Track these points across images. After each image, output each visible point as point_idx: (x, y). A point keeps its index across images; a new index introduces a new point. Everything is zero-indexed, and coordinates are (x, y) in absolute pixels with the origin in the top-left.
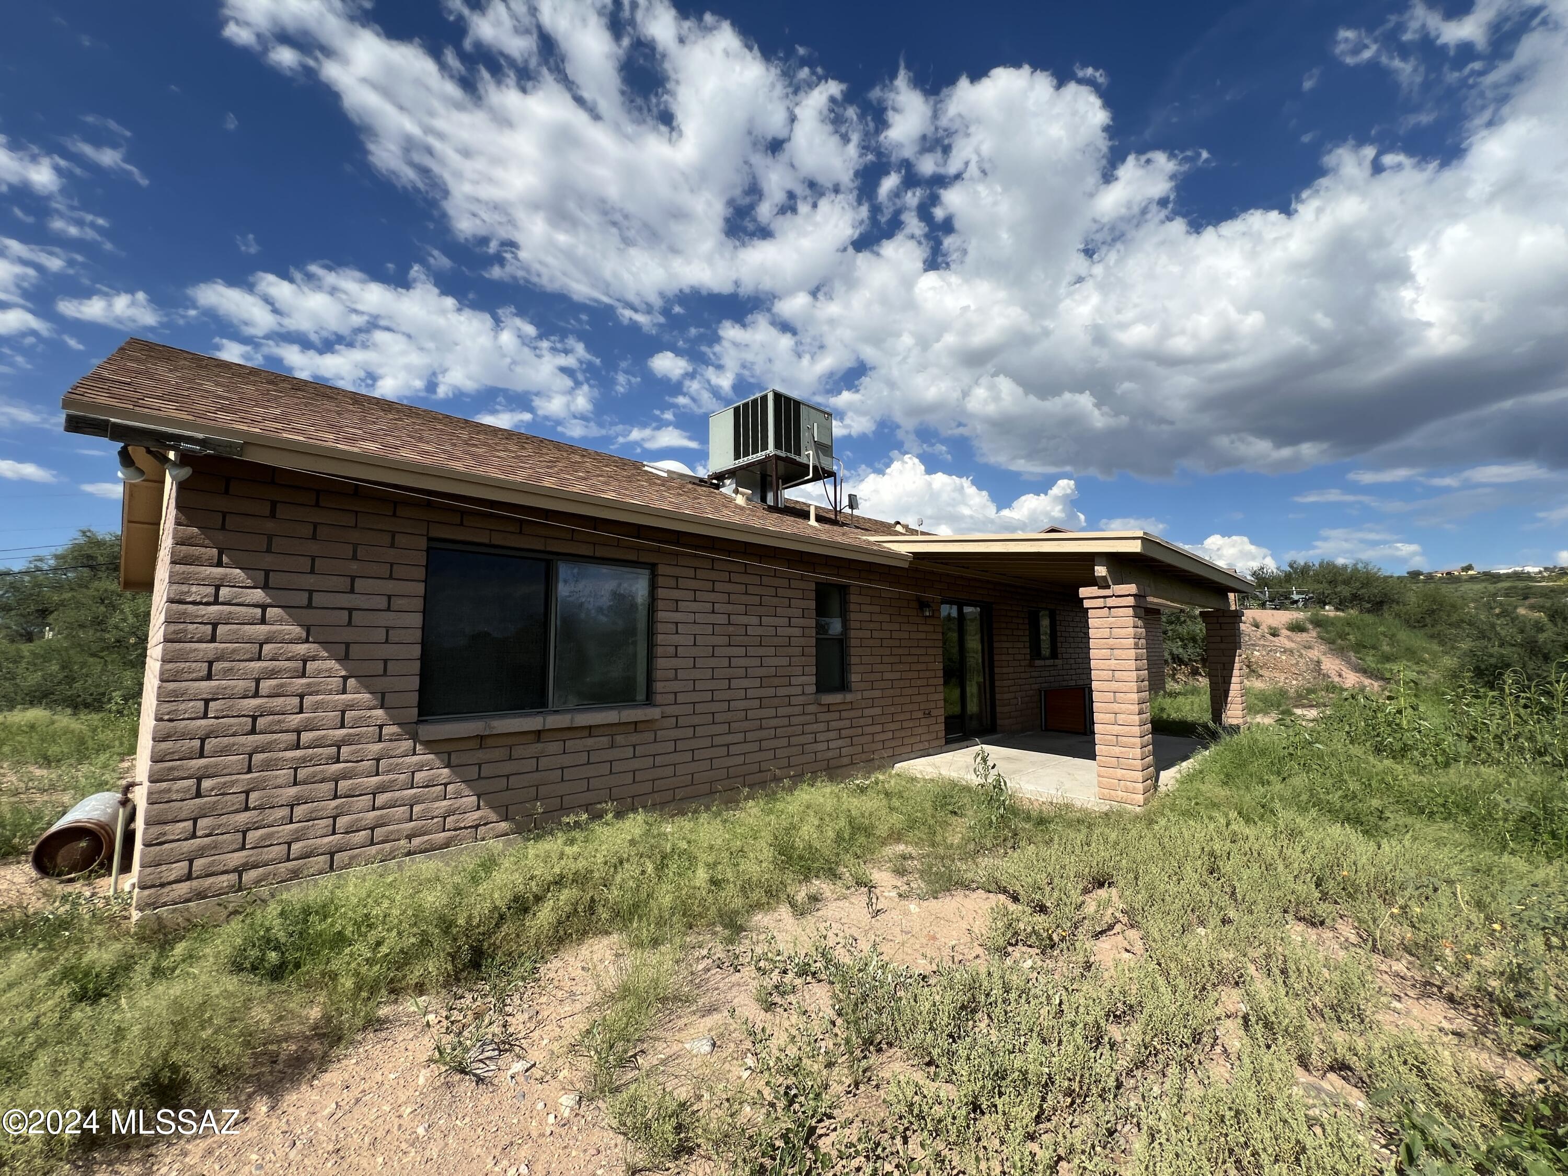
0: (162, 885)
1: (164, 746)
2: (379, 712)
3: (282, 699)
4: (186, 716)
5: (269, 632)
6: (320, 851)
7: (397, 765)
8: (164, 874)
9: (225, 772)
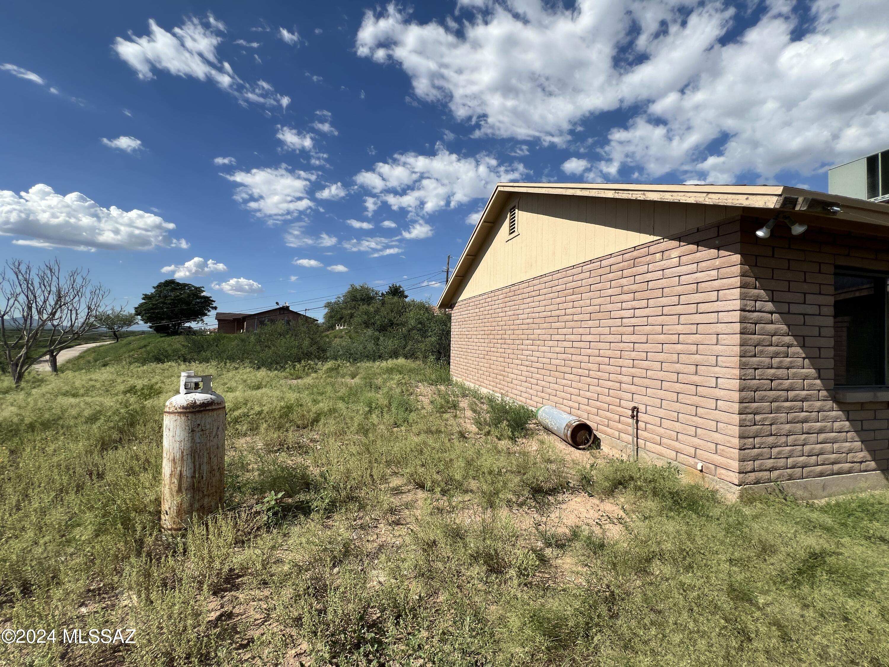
0: (746, 473)
1: (744, 393)
2: (818, 382)
3: (781, 370)
4: (749, 377)
5: (775, 329)
6: (799, 465)
7: (827, 416)
8: (746, 467)
9: (764, 411)
